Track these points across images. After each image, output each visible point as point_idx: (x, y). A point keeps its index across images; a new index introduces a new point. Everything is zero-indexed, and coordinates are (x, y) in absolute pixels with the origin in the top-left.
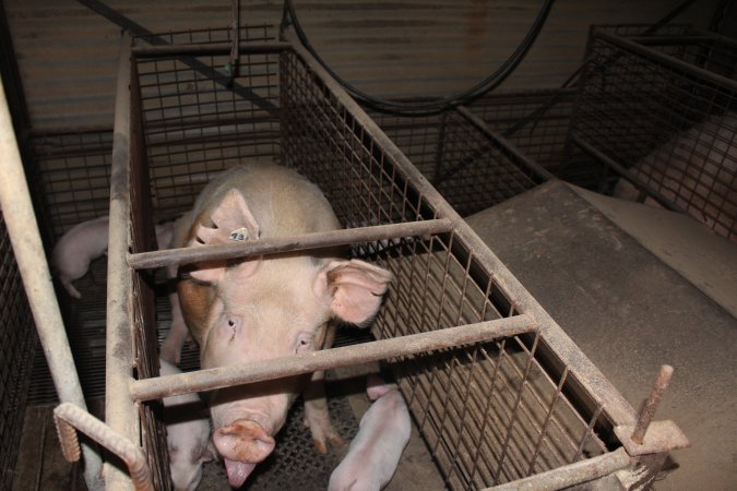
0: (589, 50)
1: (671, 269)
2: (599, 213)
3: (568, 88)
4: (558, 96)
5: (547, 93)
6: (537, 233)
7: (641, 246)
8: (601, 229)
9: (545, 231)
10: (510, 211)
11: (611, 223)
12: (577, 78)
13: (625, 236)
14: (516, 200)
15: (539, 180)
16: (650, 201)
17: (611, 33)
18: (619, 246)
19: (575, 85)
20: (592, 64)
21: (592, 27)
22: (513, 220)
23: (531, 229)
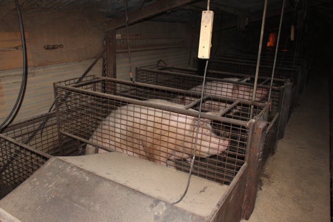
0: (56, 94)
1: (111, 181)
2: (75, 166)
3: (51, 112)
4: (48, 117)
5: (42, 116)
6: (50, 186)
7: (96, 175)
8: (78, 174)
9: (54, 183)
10: (35, 179)
11: (82, 169)
12: (54, 107)
13: (89, 173)
14: (36, 173)
15: (46, 159)
16: (101, 151)
17: (63, 85)
18: (88, 178)
19: (54, 110)
20: (59, 99)
21: (54, 84)
22: (37, 183)
23: (47, 185)
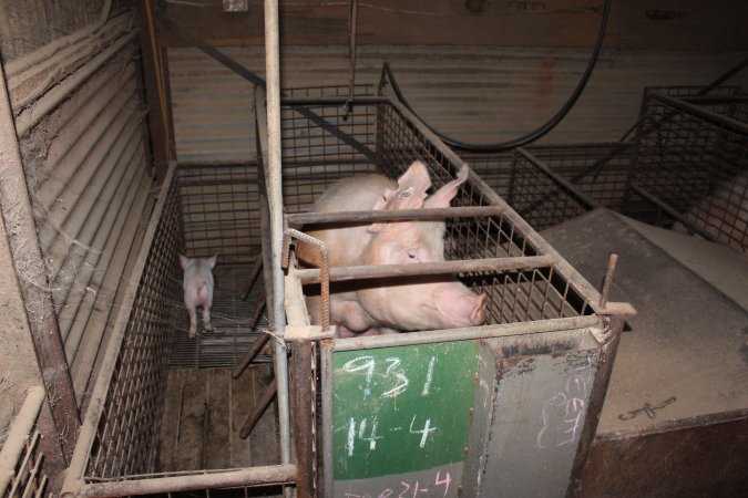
0: (644, 108)
1: (690, 271)
2: (635, 231)
3: (626, 141)
4: (618, 150)
6: (583, 247)
7: (666, 254)
8: (635, 242)
9: (589, 245)
10: (562, 231)
11: (644, 239)
12: (633, 134)
13: (654, 247)
14: (567, 223)
15: (589, 208)
17: (663, 93)
18: (649, 254)
19: (633, 139)
20: (647, 121)
21: (646, 89)
22: (565, 238)
23: (578, 243)
